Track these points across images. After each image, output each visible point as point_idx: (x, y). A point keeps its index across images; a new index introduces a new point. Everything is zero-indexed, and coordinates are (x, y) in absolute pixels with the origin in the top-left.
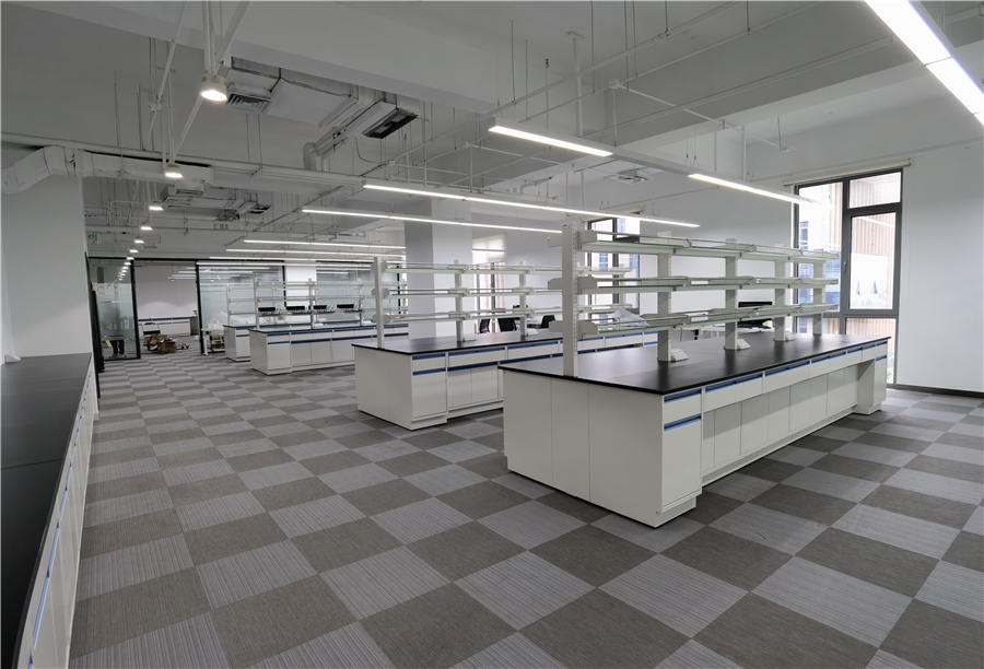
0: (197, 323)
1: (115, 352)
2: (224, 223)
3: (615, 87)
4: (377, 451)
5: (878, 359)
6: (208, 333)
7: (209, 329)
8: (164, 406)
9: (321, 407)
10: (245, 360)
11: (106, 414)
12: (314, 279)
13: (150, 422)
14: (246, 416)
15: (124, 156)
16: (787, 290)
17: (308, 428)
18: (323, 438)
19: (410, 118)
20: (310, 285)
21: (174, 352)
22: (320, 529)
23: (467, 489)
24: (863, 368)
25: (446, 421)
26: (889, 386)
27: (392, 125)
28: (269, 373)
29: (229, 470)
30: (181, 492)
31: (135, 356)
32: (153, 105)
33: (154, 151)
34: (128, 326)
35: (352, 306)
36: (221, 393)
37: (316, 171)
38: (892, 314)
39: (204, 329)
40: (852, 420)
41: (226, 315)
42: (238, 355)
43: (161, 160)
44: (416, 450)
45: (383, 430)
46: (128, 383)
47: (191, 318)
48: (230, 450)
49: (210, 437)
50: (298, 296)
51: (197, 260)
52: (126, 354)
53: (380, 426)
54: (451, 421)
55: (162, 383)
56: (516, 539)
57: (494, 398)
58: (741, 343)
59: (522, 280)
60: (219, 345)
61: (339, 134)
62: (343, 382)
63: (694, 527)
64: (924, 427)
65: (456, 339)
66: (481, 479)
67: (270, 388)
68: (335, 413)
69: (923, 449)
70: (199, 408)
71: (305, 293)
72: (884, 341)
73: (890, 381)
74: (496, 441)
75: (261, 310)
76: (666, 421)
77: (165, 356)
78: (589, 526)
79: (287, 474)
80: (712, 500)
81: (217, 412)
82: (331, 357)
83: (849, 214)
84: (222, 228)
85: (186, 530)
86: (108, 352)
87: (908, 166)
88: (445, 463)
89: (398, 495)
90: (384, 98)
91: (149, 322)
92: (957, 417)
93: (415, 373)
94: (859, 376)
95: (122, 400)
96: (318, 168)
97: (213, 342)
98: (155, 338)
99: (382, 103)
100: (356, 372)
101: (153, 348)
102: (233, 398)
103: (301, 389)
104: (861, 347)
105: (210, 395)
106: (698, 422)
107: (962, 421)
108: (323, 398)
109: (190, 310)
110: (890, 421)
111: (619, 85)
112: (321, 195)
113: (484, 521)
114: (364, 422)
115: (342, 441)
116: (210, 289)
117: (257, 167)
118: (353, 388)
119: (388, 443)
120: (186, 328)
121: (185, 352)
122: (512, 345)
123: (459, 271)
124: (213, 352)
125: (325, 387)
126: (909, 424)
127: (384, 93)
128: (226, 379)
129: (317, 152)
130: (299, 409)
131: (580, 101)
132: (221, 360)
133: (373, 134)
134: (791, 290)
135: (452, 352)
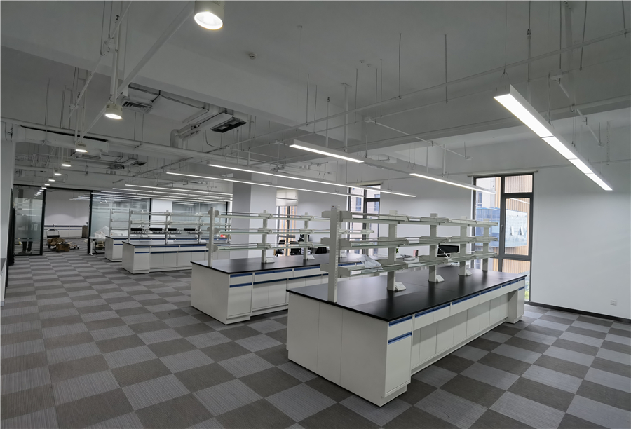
0: (87, 231)
1: (24, 248)
2: (114, 170)
3: (368, 122)
4: (202, 340)
5: (520, 289)
6: (94, 240)
7: (95, 237)
8: (55, 296)
9: (167, 302)
10: (119, 261)
11: (10, 301)
12: (170, 211)
13: (42, 309)
14: (114, 306)
15: (48, 131)
16: (467, 244)
17: (156, 319)
18: (166, 327)
19: (241, 123)
20: (167, 215)
21: (68, 251)
22: (157, 402)
23: (260, 373)
24: (511, 295)
25: (249, 318)
26: (526, 303)
27: (230, 126)
28: (134, 273)
29: (96, 351)
30: (58, 370)
31: (38, 253)
32: (72, 106)
33: (69, 129)
34: (37, 228)
35: (194, 230)
36: (99, 287)
37: (177, 148)
38: (528, 258)
39: (92, 237)
40: (505, 327)
41: (109, 229)
42: (114, 257)
43: (73, 135)
44: (228, 340)
45: (207, 323)
46: (29, 275)
47: (84, 227)
48: (100, 334)
49: (86, 324)
50: (158, 221)
51: (92, 191)
52: (32, 251)
53: (205, 320)
54: (254, 318)
55: (55, 276)
56: (290, 414)
57: (283, 302)
58: (439, 278)
59: (306, 224)
60: (101, 247)
61: (195, 127)
62: (183, 283)
63: (405, 407)
64: (546, 334)
65: (260, 261)
66: (271, 366)
67: (133, 284)
68: (175, 308)
69: (544, 351)
70: (81, 298)
71: (163, 219)
72: (523, 278)
73: (527, 299)
74: (281, 336)
75: (132, 229)
76: (389, 338)
77: (61, 254)
78: (338, 404)
79: (137, 355)
80: (418, 386)
81: (94, 302)
82: (177, 263)
83: (504, 196)
84: (111, 173)
85: (58, 403)
86: (18, 249)
87: (537, 172)
88: (247, 352)
89: (214, 376)
90: (226, 111)
91: (52, 227)
92: (563, 327)
93: (231, 286)
94: (509, 299)
95: (24, 290)
96: (180, 146)
97: (97, 246)
98: (55, 241)
99: (224, 114)
100: (193, 275)
101: (52, 247)
102: (107, 291)
103: (154, 286)
104: (510, 283)
105: (90, 288)
106: (410, 337)
107: (568, 330)
108: (168, 295)
109: (84, 221)
110: (527, 329)
111: (370, 121)
112: (180, 160)
113: (270, 399)
114: (195, 316)
115: (178, 330)
116: (99, 210)
117: (139, 143)
118: (189, 288)
119: (209, 334)
120: (79, 233)
121: (77, 251)
122: (297, 268)
123: (266, 218)
124: (96, 253)
125: (170, 286)
126: (536, 331)
127: (226, 109)
128: (103, 275)
129: (180, 136)
130: (151, 303)
131: (347, 127)
132: (101, 260)
133: (217, 130)
134: (471, 244)
135: (257, 272)
